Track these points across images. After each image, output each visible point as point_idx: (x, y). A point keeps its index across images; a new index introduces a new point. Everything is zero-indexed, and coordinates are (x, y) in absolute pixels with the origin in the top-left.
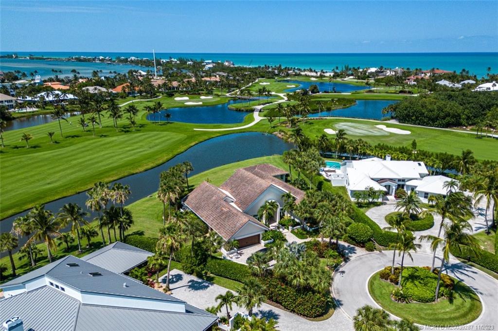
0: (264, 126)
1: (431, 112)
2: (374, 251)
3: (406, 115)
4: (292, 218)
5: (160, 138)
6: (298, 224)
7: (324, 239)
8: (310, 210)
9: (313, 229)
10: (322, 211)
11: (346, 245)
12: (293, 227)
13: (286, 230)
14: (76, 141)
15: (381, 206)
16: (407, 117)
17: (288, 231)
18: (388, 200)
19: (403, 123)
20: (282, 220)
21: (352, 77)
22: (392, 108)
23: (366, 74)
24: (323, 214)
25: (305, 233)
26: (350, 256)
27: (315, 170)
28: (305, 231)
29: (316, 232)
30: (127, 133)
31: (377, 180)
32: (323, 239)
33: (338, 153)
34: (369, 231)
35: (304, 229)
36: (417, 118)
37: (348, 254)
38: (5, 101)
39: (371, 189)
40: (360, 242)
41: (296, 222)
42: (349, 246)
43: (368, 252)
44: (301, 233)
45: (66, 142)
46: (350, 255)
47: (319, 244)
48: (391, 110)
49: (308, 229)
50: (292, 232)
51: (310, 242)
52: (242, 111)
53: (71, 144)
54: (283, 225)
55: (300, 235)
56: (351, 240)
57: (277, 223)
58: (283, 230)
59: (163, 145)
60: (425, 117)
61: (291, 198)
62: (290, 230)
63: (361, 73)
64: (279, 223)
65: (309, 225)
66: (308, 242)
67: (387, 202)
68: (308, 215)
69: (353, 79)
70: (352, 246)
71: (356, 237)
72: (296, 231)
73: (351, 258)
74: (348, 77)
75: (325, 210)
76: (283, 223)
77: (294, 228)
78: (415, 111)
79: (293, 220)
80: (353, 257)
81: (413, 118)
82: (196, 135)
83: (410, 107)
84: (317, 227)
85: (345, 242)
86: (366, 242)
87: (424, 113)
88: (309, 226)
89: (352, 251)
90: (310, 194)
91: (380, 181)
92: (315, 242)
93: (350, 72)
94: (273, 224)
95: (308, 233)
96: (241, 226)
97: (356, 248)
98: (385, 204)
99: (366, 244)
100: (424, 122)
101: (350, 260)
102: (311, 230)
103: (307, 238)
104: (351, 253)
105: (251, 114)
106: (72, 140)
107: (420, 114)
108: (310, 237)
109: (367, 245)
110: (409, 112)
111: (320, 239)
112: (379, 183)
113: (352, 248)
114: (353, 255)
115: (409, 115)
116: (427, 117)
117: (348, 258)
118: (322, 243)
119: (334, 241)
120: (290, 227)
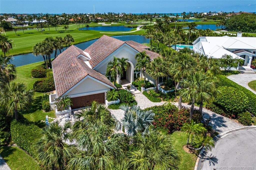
0: (141, 32)
1: (252, 23)
2: (251, 125)
3: (233, 26)
4: (147, 79)
5: (78, 35)
6: (152, 86)
7: (183, 104)
8: (164, 69)
9: (168, 91)
10: (181, 63)
11: (211, 113)
12: (145, 88)
13: (138, 91)
14: (29, 35)
15: (239, 74)
16: (234, 27)
17: (140, 92)
18: (244, 69)
19: (231, 31)
20: (136, 81)
21: (193, 18)
22: (223, 23)
23: (201, 15)
24: (183, 68)
25: (158, 95)
26: (218, 131)
27: (172, 41)
28: (158, 93)
29: (172, 95)
30: (61, 33)
31: (232, 51)
32: (180, 105)
33: (190, 41)
34: (245, 98)
35: (158, 91)
36: (241, 28)
37: (215, 127)
38: (14, 22)
39: (228, 57)
40: (231, 111)
41: (151, 84)
42: (214, 115)
43: (243, 127)
44: (154, 96)
45: (24, 35)
46: (218, 128)
47: (175, 111)
48: (222, 24)
49: (163, 91)
50: (145, 93)
51: (163, 107)
52: (131, 27)
53: (26, 36)
54: (137, 86)
55: (153, 98)
56: (218, 108)
57: (131, 84)
58: (135, 90)
59: (78, 38)
60: (247, 27)
61: (145, 58)
62: (142, 92)
63: (199, 15)
64: (132, 84)
65: (163, 87)
66: (160, 107)
67: (244, 71)
68: (162, 74)
69: (194, 18)
70: (218, 115)
71: (226, 105)
72: (148, 92)
73: (221, 134)
74: (191, 17)
75: (185, 62)
76: (136, 84)
77: (147, 89)
78: (240, 23)
79: (148, 81)
80: (224, 132)
81: (238, 28)
82: (99, 35)
83: (237, 21)
84: (173, 90)
85: (208, 109)
86: (241, 112)
87: (246, 24)
88: (163, 89)
89: (221, 122)
90: (165, 52)
91: (236, 51)
92: (169, 108)
93: (192, 15)
94: (127, 85)
95: (162, 95)
96: (78, 81)
97: (225, 119)
98: (243, 73)
99: (241, 115)
100: (246, 30)
101: (220, 137)
102: (166, 92)
103: (160, 101)
104: (220, 127)
105: (136, 28)
106: (28, 34)
107: (243, 25)
108: (164, 100)
109: (243, 116)
110: (235, 24)
111: (177, 104)
112: (235, 53)
113: (219, 118)
114: (222, 129)
115: (236, 26)
116: (249, 26)
117: (217, 134)
118: (179, 109)
119: (197, 107)
120: (142, 88)
